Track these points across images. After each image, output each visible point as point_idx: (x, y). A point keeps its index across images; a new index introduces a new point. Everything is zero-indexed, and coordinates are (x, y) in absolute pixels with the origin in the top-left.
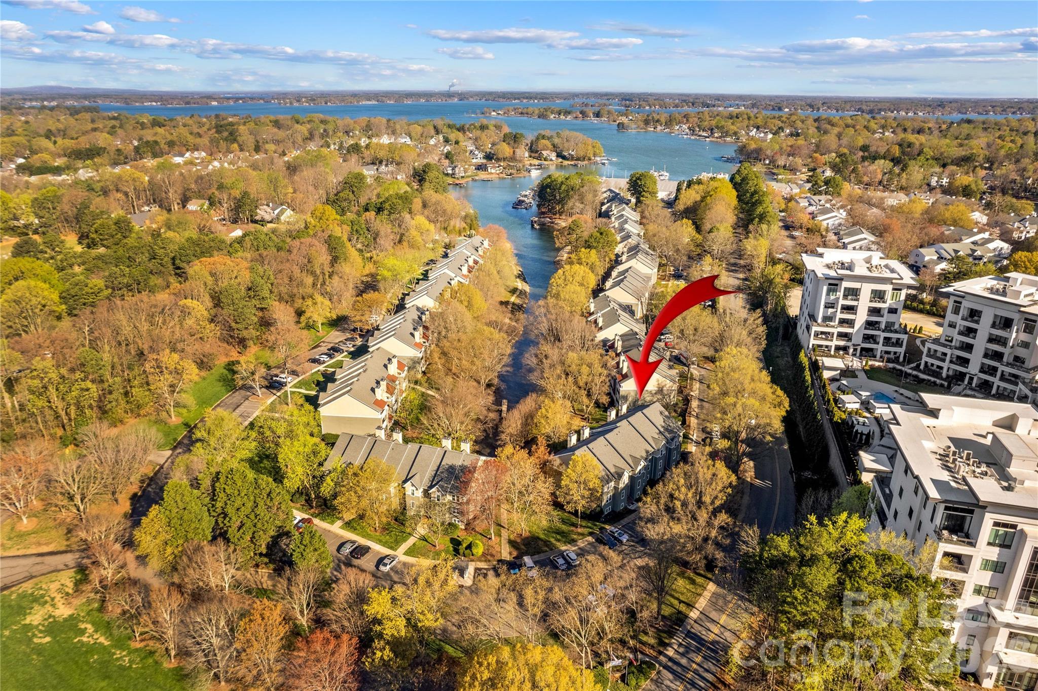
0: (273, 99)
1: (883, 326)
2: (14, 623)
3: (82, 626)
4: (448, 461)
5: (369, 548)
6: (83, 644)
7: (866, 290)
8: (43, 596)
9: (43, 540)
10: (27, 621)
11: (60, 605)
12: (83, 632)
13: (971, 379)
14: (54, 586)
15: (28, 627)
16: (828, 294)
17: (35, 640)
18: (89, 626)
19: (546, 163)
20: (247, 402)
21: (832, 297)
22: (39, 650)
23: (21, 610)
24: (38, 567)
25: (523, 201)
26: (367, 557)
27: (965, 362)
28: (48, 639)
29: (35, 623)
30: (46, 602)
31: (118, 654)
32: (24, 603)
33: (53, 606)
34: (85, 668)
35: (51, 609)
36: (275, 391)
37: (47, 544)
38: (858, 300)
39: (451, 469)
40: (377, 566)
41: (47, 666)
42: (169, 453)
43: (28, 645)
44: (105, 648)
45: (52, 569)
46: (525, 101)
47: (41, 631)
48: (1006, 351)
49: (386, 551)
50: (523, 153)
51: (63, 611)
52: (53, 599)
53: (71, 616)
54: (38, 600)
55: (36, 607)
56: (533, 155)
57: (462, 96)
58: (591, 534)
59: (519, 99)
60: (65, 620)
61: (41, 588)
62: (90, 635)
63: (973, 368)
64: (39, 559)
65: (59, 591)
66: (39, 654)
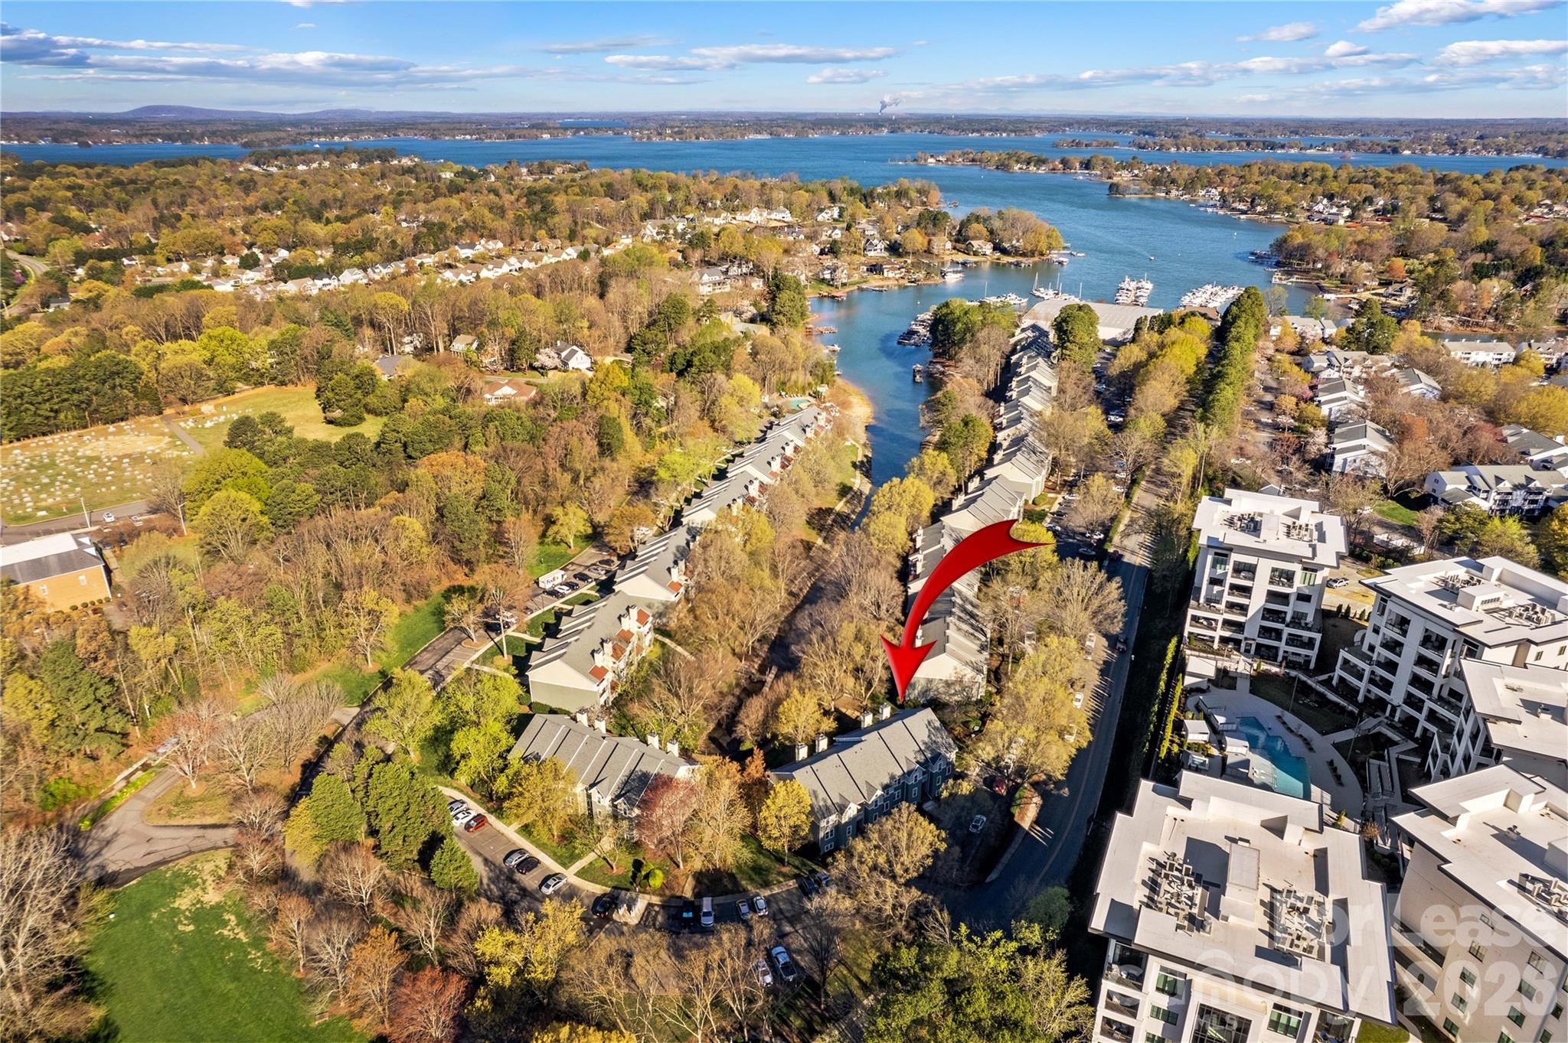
0: (626, 129)
1: (1288, 619)
2: (163, 906)
3: (226, 916)
4: (643, 767)
5: (538, 862)
6: (222, 937)
7: (1265, 567)
8: (195, 877)
9: (208, 810)
10: (176, 905)
11: (210, 889)
12: (225, 923)
13: (1394, 709)
14: (209, 867)
15: (176, 912)
16: (1214, 566)
17: (180, 927)
18: (233, 918)
19: (976, 259)
20: (458, 648)
21: (1219, 571)
22: (180, 939)
23: (173, 891)
24: (199, 841)
25: (916, 332)
26: (535, 872)
27: (1387, 686)
28: (191, 927)
29: (183, 907)
30: (197, 885)
31: (253, 954)
32: (177, 884)
33: (204, 890)
34: (219, 966)
35: (200, 893)
36: (493, 635)
37: (212, 815)
38: (1253, 579)
39: (645, 776)
40: (540, 886)
41: (185, 958)
42: (358, 710)
43: (172, 932)
44: (242, 944)
45: (210, 845)
46: (987, 134)
47: (187, 918)
48: (1437, 681)
49: (555, 867)
50: (943, 244)
51: (212, 897)
52: (204, 882)
53: (218, 904)
54: (190, 881)
55: (187, 889)
56: (959, 245)
57: (897, 124)
58: (796, 877)
59: (978, 131)
60: (212, 907)
61: (195, 868)
62: (233, 930)
63: (1396, 697)
64: (201, 832)
65: (212, 873)
66: (180, 944)
